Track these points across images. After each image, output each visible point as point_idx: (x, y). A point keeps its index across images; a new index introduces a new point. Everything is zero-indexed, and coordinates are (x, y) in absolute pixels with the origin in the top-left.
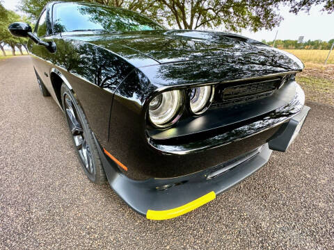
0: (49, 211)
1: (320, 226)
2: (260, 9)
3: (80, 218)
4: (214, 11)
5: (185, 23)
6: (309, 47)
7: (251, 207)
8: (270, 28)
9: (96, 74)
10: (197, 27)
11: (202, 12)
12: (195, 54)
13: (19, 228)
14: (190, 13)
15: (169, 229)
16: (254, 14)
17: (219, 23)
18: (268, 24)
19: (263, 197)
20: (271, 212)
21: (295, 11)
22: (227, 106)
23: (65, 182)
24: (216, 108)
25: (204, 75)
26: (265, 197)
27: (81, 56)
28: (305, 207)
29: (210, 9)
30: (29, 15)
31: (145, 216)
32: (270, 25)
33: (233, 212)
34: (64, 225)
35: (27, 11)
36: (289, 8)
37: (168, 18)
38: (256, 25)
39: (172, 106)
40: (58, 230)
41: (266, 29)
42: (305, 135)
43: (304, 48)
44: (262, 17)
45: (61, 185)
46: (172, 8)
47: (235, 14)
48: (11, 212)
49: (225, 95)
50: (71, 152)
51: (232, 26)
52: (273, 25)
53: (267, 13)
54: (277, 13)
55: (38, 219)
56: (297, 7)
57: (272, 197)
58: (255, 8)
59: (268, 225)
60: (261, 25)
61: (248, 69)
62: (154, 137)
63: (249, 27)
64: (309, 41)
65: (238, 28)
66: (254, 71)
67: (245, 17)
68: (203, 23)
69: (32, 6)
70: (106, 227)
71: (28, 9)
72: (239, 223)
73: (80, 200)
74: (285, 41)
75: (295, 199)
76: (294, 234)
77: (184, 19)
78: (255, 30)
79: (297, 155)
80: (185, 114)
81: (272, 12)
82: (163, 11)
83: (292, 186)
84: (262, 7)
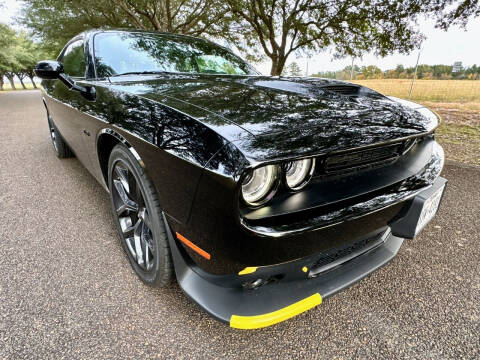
0: (90, 323)
1: (469, 345)
2: (390, 24)
3: (135, 332)
4: (318, 25)
5: (274, 44)
6: (475, 75)
7: (373, 319)
8: (407, 50)
9: (154, 133)
10: (291, 50)
11: (301, 27)
12: (290, 116)
13: (52, 344)
14: (281, 29)
15: (259, 348)
16: (381, 31)
17: (327, 43)
18: (402, 44)
19: (390, 306)
20: (401, 327)
21: (445, 26)
22: (333, 178)
23: (107, 285)
24: (318, 181)
25: (306, 142)
26: (394, 307)
27: (130, 110)
28: (451, 321)
29: (312, 22)
30: (31, 30)
31: (228, 324)
32: (406, 47)
33: (347, 327)
34: (113, 341)
35: (29, 26)
36: (434, 23)
37: (246, 35)
38: (385, 46)
39: (265, 181)
40: (106, 348)
41: (401, 52)
42: (458, 218)
43: (466, 78)
44: (392, 34)
45: (102, 289)
46: (253, 21)
47: (350, 29)
48: (38, 324)
49: (330, 165)
50: (110, 242)
51: (348, 48)
52: (411, 47)
53: (401, 29)
54: (415, 30)
55: (76, 334)
56: (446, 20)
57: (403, 306)
58: (381, 21)
59: (396, 343)
60: (392, 47)
61: (367, 132)
62: (248, 216)
63: (374, 49)
64: (474, 66)
65: (356, 51)
66: (377, 134)
67: (367, 34)
68: (302, 44)
69: (37, 17)
70: (172, 344)
71: (30, 22)
72: (356, 340)
73: (131, 308)
74: (435, 67)
75: (437, 310)
76: (432, 355)
77: (272, 37)
78: (384, 53)
79: (444, 249)
80: (280, 190)
81: (408, 28)
82: (239, 25)
83: (433, 291)
84: (393, 20)
